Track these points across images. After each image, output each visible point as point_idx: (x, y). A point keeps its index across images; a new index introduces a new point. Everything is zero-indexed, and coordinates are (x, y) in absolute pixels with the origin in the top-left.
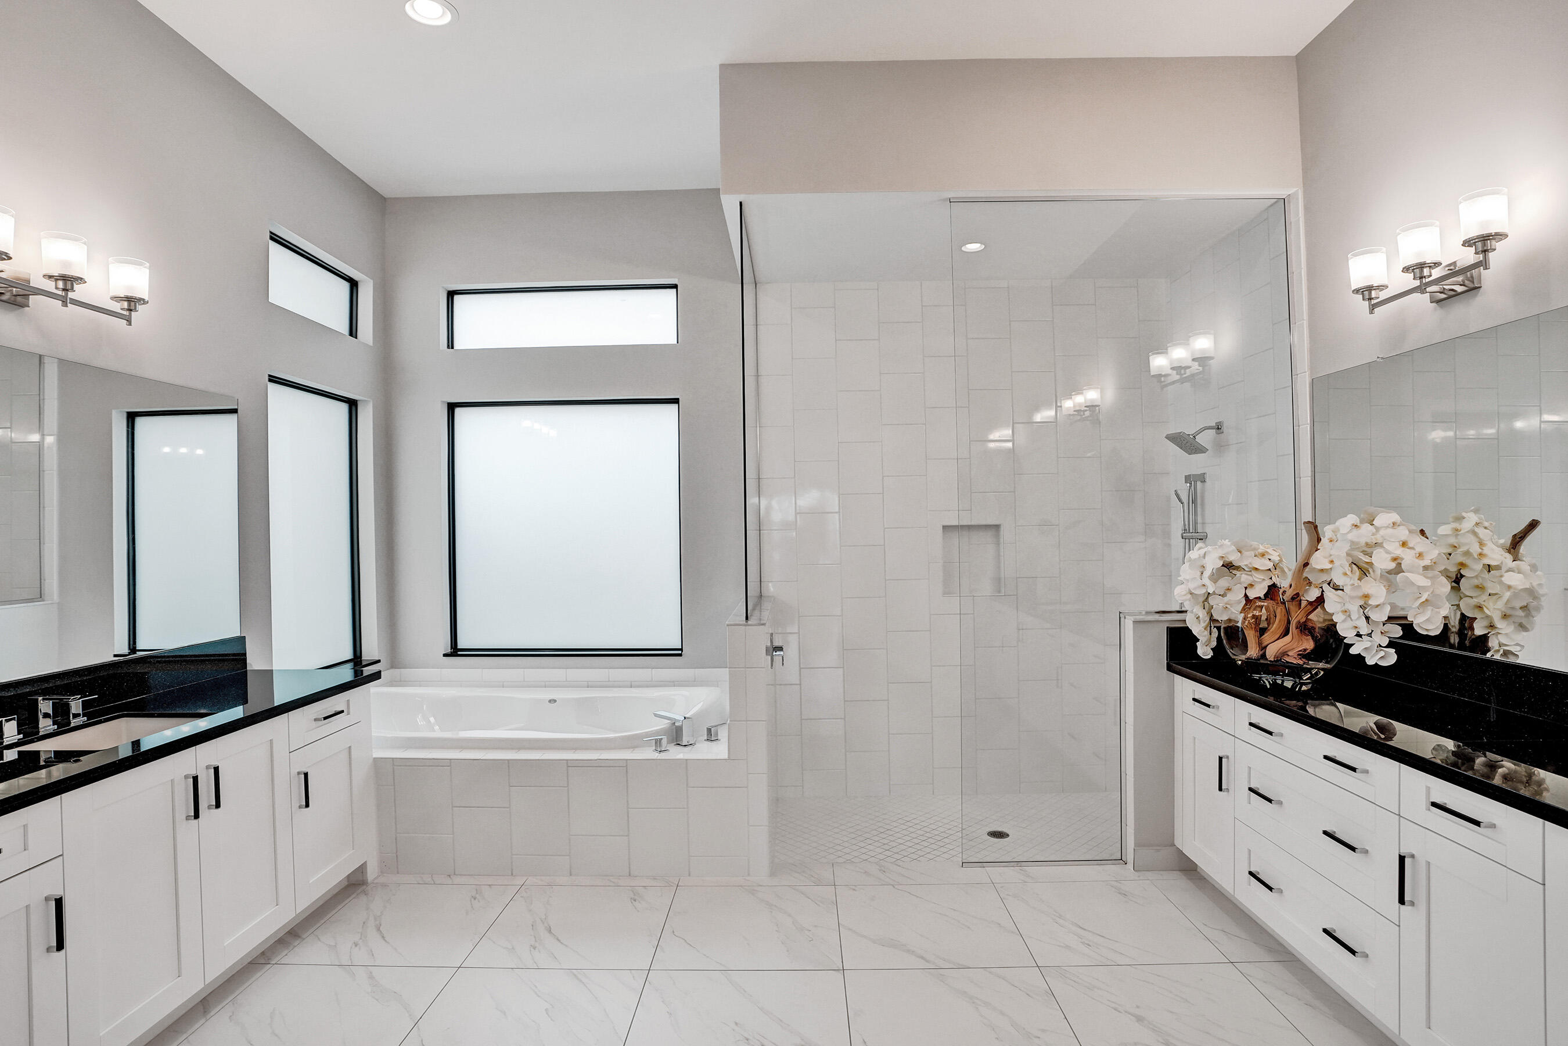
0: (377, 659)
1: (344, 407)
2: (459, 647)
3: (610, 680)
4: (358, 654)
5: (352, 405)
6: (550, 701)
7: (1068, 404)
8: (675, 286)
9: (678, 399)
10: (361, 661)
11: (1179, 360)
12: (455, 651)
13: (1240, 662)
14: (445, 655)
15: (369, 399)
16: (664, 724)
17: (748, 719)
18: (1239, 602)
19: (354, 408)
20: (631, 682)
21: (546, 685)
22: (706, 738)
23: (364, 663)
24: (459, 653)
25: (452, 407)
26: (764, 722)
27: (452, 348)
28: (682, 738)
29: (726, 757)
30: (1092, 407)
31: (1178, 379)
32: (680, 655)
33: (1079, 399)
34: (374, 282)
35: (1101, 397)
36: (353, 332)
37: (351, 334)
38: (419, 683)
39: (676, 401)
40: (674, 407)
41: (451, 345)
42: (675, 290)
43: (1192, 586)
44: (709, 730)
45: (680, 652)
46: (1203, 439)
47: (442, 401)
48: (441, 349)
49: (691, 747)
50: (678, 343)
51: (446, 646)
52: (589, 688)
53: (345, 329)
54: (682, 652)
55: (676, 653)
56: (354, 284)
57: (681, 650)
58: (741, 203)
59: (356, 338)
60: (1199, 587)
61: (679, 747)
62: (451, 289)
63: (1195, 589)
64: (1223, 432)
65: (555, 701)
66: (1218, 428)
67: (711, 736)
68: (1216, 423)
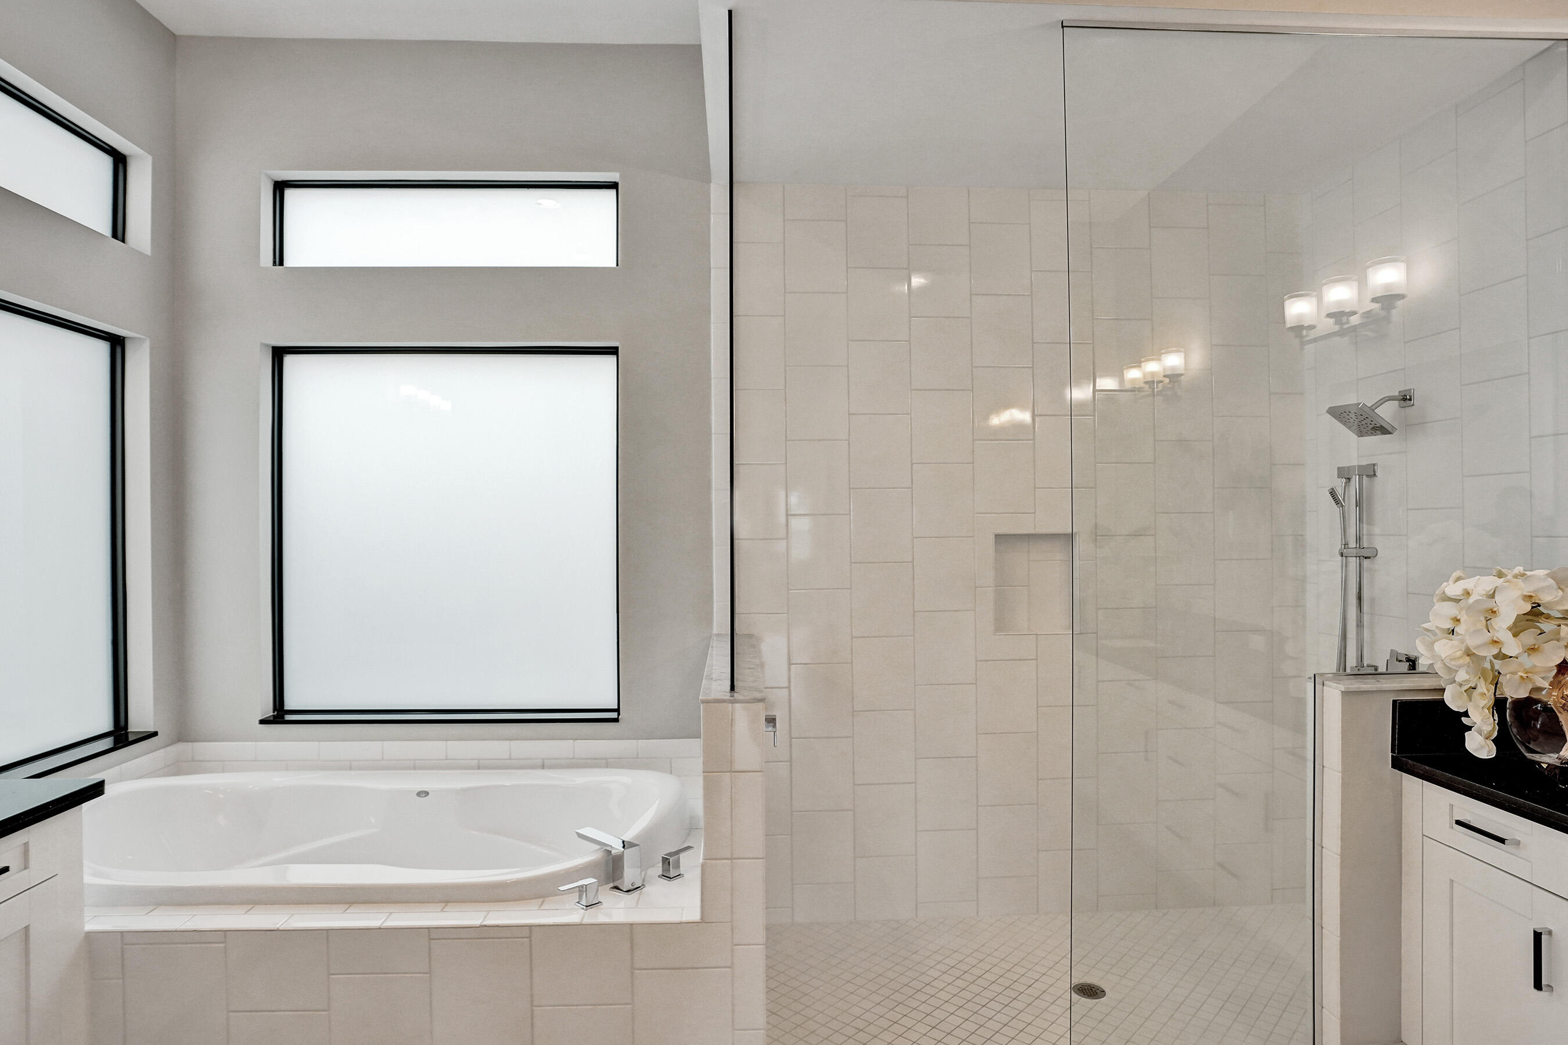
0: (152, 730)
1: (102, 348)
2: (287, 707)
3: (512, 757)
4: (122, 723)
5: (117, 344)
6: (419, 794)
7: (1133, 374)
8: (614, 186)
9: (617, 348)
10: (127, 734)
11: (1339, 303)
12: (279, 715)
13: (1545, 766)
14: (263, 722)
15: (142, 337)
16: (590, 855)
17: (734, 856)
18: (1550, 670)
19: (119, 350)
20: (543, 759)
21: (416, 766)
22: (661, 873)
23: (131, 738)
24: (288, 717)
25: (279, 354)
26: (761, 860)
27: (281, 263)
28: (622, 873)
29: (696, 916)
30: (1174, 377)
31: (1337, 330)
32: (616, 720)
33: (1152, 367)
34: (153, 158)
35: (1185, 363)
36: (119, 231)
37: (115, 235)
38: (222, 766)
39: (613, 351)
40: (611, 359)
41: (279, 259)
42: (615, 190)
43: (1472, 642)
44: (666, 861)
45: (614, 715)
46: (1387, 413)
47: (262, 344)
48: (262, 265)
49: (637, 892)
50: (617, 265)
51: (267, 709)
52: (480, 771)
53: (104, 227)
54: (619, 715)
55: (609, 717)
56: (120, 161)
57: (618, 710)
58: (730, 12)
59: (123, 241)
60: (1485, 645)
61: (616, 893)
62: (280, 179)
63: (1478, 647)
64: (1413, 405)
65: (427, 793)
66: (1405, 398)
67: (669, 868)
68: (1400, 392)
